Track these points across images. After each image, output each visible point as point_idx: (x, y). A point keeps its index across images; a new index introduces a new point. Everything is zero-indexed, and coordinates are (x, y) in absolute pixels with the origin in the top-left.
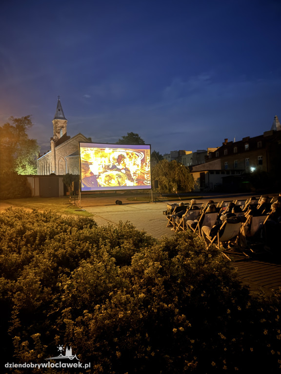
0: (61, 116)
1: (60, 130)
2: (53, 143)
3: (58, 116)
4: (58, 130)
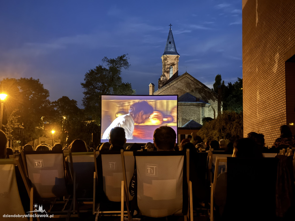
0: (172, 50)
1: (170, 68)
2: (152, 87)
3: (168, 51)
4: (167, 69)
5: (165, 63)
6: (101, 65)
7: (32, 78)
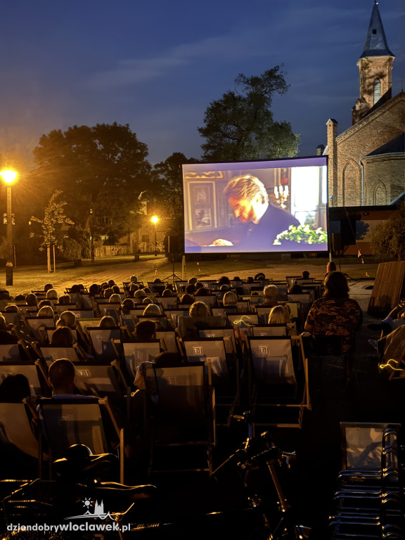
0: (379, 46)
1: (375, 84)
2: (332, 127)
3: (371, 48)
4: (368, 86)
5: (364, 74)
6: (232, 90)
7: (115, 124)
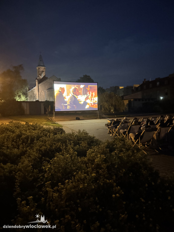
0: (42, 64)
1: (42, 73)
2: (37, 82)
3: (40, 65)
4: (40, 73)
5: (39, 70)
